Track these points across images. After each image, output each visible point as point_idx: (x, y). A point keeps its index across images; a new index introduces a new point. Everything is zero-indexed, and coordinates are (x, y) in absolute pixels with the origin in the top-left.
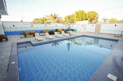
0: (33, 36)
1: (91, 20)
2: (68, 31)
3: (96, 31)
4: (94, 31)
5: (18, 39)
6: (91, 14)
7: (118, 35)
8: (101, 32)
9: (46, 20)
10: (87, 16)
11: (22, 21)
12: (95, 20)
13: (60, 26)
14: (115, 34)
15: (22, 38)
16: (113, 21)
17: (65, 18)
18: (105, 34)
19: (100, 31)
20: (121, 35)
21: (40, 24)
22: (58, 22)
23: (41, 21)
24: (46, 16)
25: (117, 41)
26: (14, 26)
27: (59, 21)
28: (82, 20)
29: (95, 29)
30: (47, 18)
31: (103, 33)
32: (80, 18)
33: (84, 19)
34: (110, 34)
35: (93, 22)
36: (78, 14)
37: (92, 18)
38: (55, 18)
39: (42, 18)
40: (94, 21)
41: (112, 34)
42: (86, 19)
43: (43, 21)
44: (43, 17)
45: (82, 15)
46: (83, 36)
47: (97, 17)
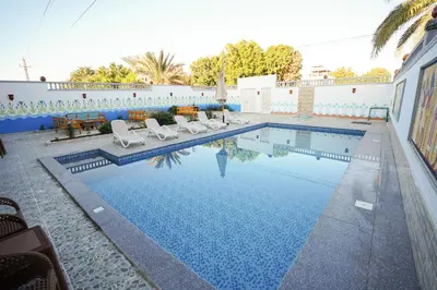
0: (98, 132)
1: (281, 75)
2: (214, 113)
3: (299, 107)
4: (295, 110)
5: (46, 145)
6: (278, 53)
7: (361, 117)
8: (316, 110)
9: (124, 74)
10: (268, 61)
11: (43, 79)
12: (292, 75)
13: (184, 96)
14: (354, 117)
15: (57, 140)
16: (343, 77)
17: (193, 68)
18: (327, 115)
19: (312, 108)
20: (369, 118)
21: (103, 89)
22: (174, 81)
23: (104, 80)
24: (125, 59)
25: (361, 133)
26: (11, 97)
27: (177, 77)
28: (253, 74)
29: (296, 102)
30: (126, 66)
31: (321, 115)
32: (245, 67)
33: (258, 70)
34: (340, 116)
35: (287, 80)
36: (238, 55)
37: (283, 68)
38: (163, 68)
39: (107, 66)
40: (289, 77)
41: (347, 117)
42: (264, 72)
43: (114, 78)
44: (113, 65)
45: (250, 59)
46: (267, 125)
47: (296, 64)
